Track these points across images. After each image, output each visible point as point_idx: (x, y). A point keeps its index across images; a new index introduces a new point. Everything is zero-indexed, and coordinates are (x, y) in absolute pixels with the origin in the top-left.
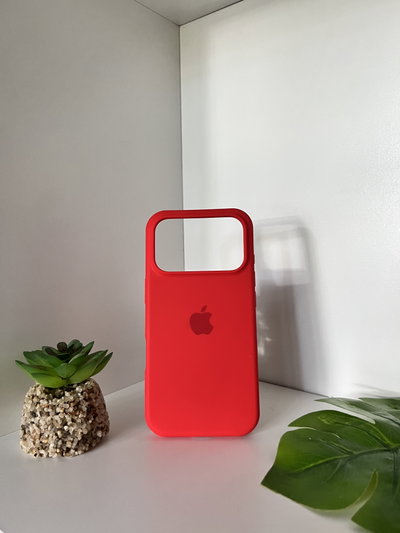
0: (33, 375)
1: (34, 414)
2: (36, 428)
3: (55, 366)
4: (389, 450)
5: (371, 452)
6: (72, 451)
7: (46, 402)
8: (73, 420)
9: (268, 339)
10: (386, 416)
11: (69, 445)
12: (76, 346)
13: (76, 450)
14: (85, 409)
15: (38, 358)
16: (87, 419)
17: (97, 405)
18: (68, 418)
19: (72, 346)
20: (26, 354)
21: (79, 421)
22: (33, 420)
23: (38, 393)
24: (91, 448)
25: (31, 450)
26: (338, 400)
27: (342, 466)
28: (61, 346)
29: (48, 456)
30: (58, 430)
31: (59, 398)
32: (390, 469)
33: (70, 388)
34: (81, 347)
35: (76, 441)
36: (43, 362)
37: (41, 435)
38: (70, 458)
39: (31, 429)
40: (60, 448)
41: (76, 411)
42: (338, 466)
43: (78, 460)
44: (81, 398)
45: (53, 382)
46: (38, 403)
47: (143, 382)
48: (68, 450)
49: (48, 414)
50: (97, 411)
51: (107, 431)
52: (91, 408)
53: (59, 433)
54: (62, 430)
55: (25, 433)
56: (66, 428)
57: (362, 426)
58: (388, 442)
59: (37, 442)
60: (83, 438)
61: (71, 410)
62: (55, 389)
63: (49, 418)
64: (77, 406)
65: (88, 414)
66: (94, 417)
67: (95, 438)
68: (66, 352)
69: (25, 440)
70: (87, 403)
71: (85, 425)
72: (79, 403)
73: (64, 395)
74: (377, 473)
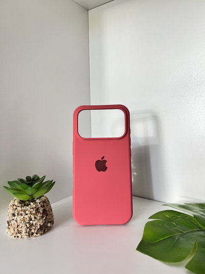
0: (13, 193)
1: (14, 215)
2: (15, 222)
3: (25, 189)
4: (201, 230)
5: (193, 231)
6: (35, 234)
7: (20, 208)
8: (35, 218)
9: (135, 174)
10: (198, 212)
11: (33, 231)
12: (36, 178)
13: (37, 234)
14: (41, 212)
15: (17, 185)
16: (42, 217)
17: (47, 209)
18: (32, 217)
19: (34, 178)
20: (9, 183)
21: (38, 218)
22: (13, 218)
23: (16, 203)
24: (45, 232)
25: (13, 234)
26: (173, 204)
27: (178, 239)
28: (28, 178)
29: (21, 237)
30: (27, 223)
31: (28, 206)
32: (203, 240)
33: (33, 200)
34: (38, 178)
35: (37, 228)
36: (19, 187)
37: (18, 226)
38: (33, 238)
39: (12, 223)
40: (28, 233)
41: (36, 213)
42: (175, 241)
43: (38, 239)
44: (39, 206)
45: (24, 197)
46: (16, 209)
47: (72, 196)
48: (33, 234)
49: (22, 215)
50: (48, 213)
51: (53, 223)
52: (44, 211)
53: (28, 225)
54: (29, 223)
55: (9, 225)
56: (31, 222)
57: (187, 218)
58: (201, 226)
59: (16, 230)
60: (40, 227)
61: (34, 212)
62: (25, 201)
63: (22, 217)
64: (37, 210)
65: (43, 214)
66: (46, 216)
67: (47, 227)
68: (31, 181)
69: (9, 229)
70: (42, 209)
71: (41, 220)
72: (38, 208)
73: (30, 204)
74: (197, 243)
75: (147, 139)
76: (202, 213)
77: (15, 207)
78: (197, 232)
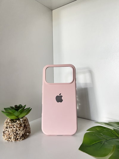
0: (7, 115)
1: (7, 128)
2: (8, 132)
3: (14, 112)
4: (118, 138)
5: (113, 139)
6: (19, 139)
7: (11, 124)
8: (19, 130)
9: (79, 104)
10: (116, 127)
11: (18, 137)
12: (21, 106)
13: (20, 139)
14: (23, 126)
15: (9, 110)
16: (24, 129)
17: (27, 125)
18: (18, 129)
19: (19, 106)
20: (5, 109)
21: (21, 130)
22: (6, 130)
23: (8, 121)
24: (25, 138)
25: (6, 139)
26: (101, 122)
27: (104, 143)
28: (16, 106)
29: (11, 141)
30: (15, 132)
31: (15, 122)
33: (18, 119)
34: (22, 106)
35: (20, 136)
36: (10, 111)
37: (9, 134)
38: (18, 142)
39: (6, 132)
40: (15, 139)
41: (20, 127)
43: (21, 142)
44: (22, 122)
45: (13, 117)
46: (8, 124)
48: (18, 139)
49: (11, 128)
50: (27, 127)
51: (30, 133)
52: (25, 125)
53: (15, 134)
54: (16, 133)
55: (4, 134)
56: (17, 132)
57: (109, 131)
58: (118, 135)
59: (8, 136)
60: (22, 135)
61: (19, 126)
62: (14, 120)
63: (12, 129)
64: (21, 125)
65: (24, 128)
66: (26, 129)
67: (26, 135)
68: (17, 108)
69: (4, 136)
71: (23, 131)
72: (21, 124)
73: (16, 122)
74: (115, 145)
75: (86, 84)
76: (118, 128)
78: (115, 139)
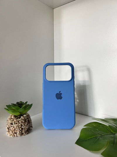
1: (12, 124)
2: (13, 128)
3: (18, 109)
4: (112, 134)
5: (108, 134)
6: (24, 134)
7: (16, 120)
8: (24, 125)
9: (78, 101)
10: (112, 124)
11: (23, 132)
14: (27, 121)
16: (28, 124)
20: (7, 106)
21: (26, 125)
22: (12, 126)
23: (13, 117)
25: (11, 135)
26: (98, 119)
28: (18, 103)
29: (17, 136)
31: (20, 118)
32: (113, 139)
34: (23, 103)
35: (25, 130)
36: (14, 108)
37: (14, 130)
38: (23, 136)
39: (11, 129)
40: (21, 133)
42: (98, 138)
43: (26, 137)
44: (26, 118)
45: (17, 114)
46: (13, 120)
48: (23, 133)
49: (17, 123)
50: (30, 122)
53: (20, 129)
55: (9, 130)
56: (22, 127)
57: (105, 127)
58: (112, 131)
59: (13, 132)
61: (23, 122)
62: (17, 116)
63: (17, 125)
64: (25, 121)
68: (20, 105)
69: (9, 132)
70: (28, 119)
74: (109, 141)
77: (12, 120)
78: (110, 135)
